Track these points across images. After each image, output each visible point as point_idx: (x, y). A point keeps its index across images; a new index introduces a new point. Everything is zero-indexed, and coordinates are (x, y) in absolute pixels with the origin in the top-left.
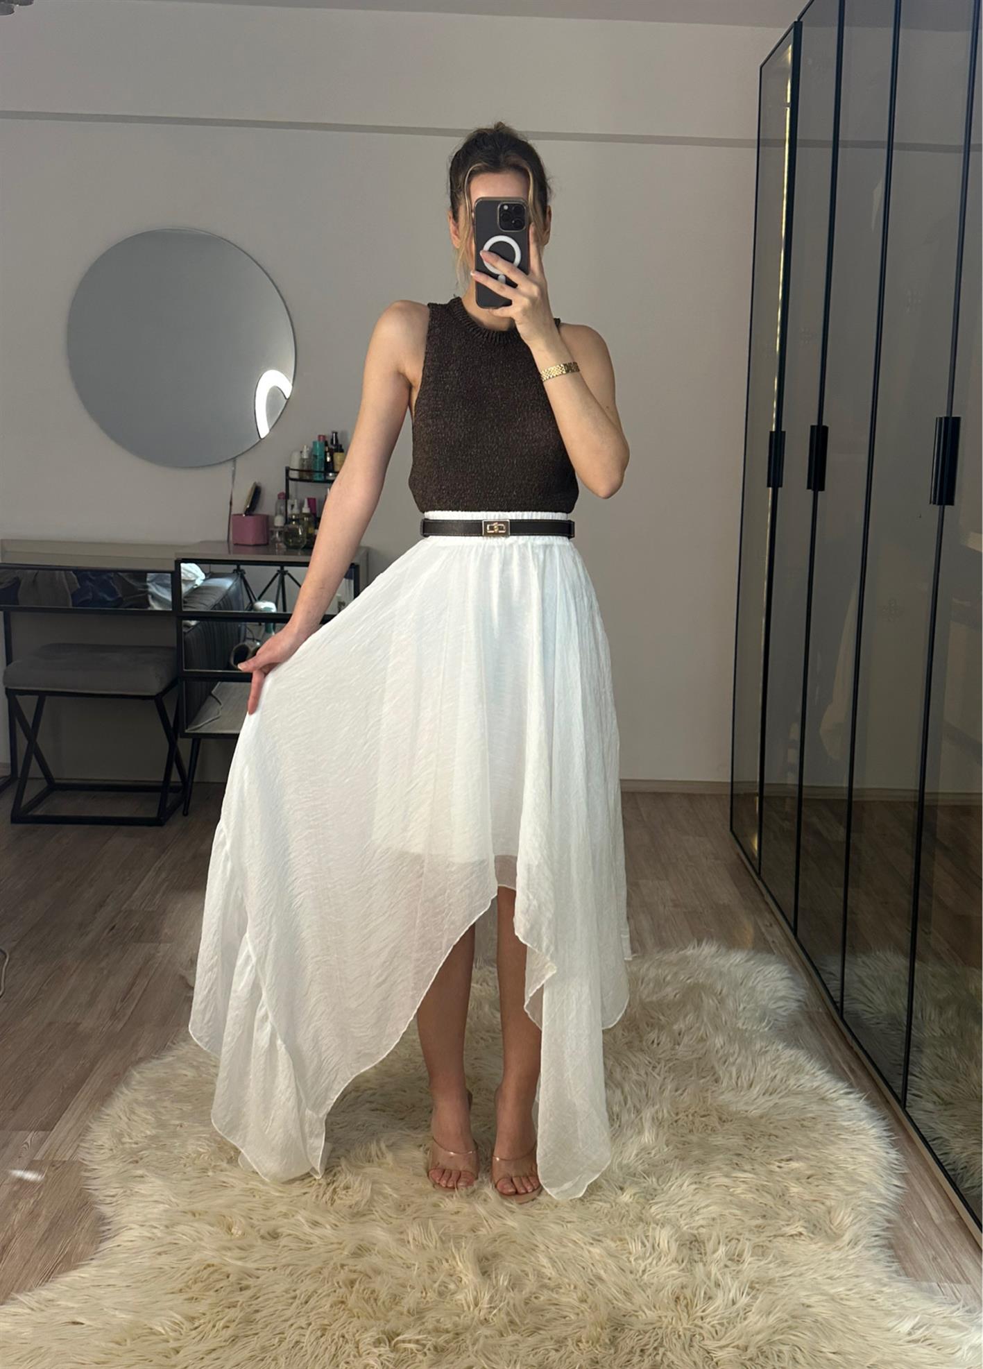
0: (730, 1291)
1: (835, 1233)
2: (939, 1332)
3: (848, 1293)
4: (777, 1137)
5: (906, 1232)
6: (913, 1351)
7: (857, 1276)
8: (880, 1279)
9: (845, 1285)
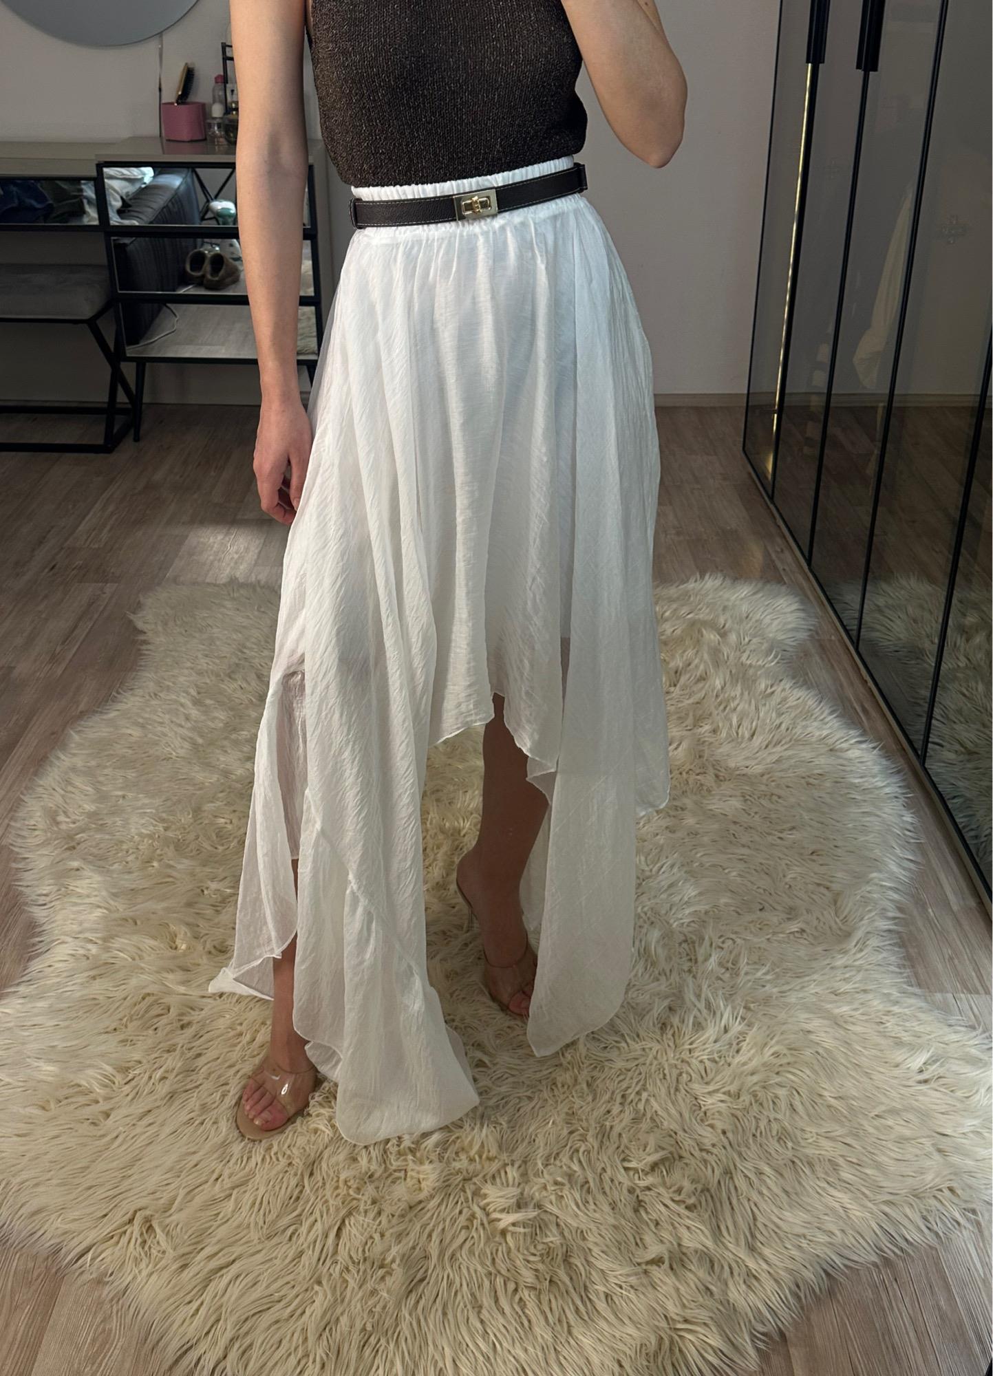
0: (722, 1016)
1: (840, 929)
2: (954, 1068)
3: (853, 1013)
4: (779, 797)
5: (920, 924)
6: (925, 1095)
7: (865, 991)
8: (889, 994)
9: (850, 1003)
